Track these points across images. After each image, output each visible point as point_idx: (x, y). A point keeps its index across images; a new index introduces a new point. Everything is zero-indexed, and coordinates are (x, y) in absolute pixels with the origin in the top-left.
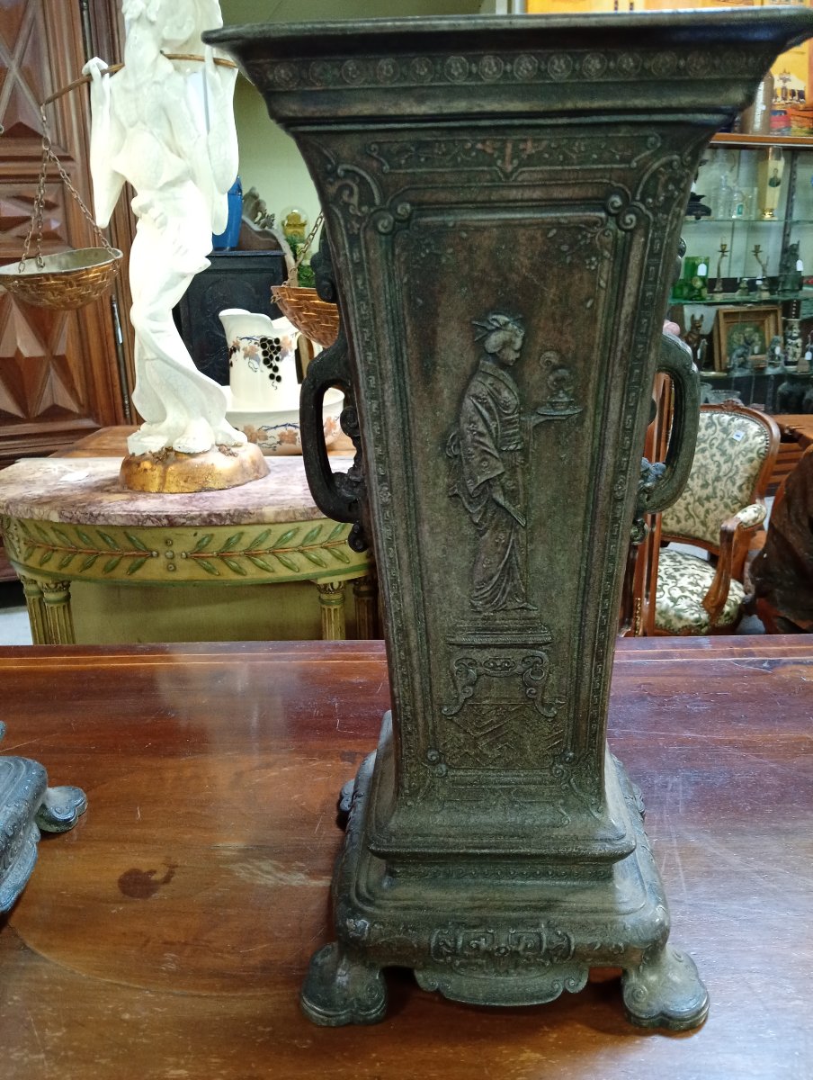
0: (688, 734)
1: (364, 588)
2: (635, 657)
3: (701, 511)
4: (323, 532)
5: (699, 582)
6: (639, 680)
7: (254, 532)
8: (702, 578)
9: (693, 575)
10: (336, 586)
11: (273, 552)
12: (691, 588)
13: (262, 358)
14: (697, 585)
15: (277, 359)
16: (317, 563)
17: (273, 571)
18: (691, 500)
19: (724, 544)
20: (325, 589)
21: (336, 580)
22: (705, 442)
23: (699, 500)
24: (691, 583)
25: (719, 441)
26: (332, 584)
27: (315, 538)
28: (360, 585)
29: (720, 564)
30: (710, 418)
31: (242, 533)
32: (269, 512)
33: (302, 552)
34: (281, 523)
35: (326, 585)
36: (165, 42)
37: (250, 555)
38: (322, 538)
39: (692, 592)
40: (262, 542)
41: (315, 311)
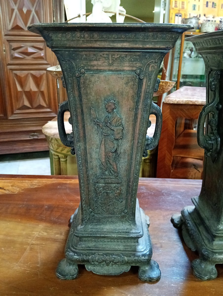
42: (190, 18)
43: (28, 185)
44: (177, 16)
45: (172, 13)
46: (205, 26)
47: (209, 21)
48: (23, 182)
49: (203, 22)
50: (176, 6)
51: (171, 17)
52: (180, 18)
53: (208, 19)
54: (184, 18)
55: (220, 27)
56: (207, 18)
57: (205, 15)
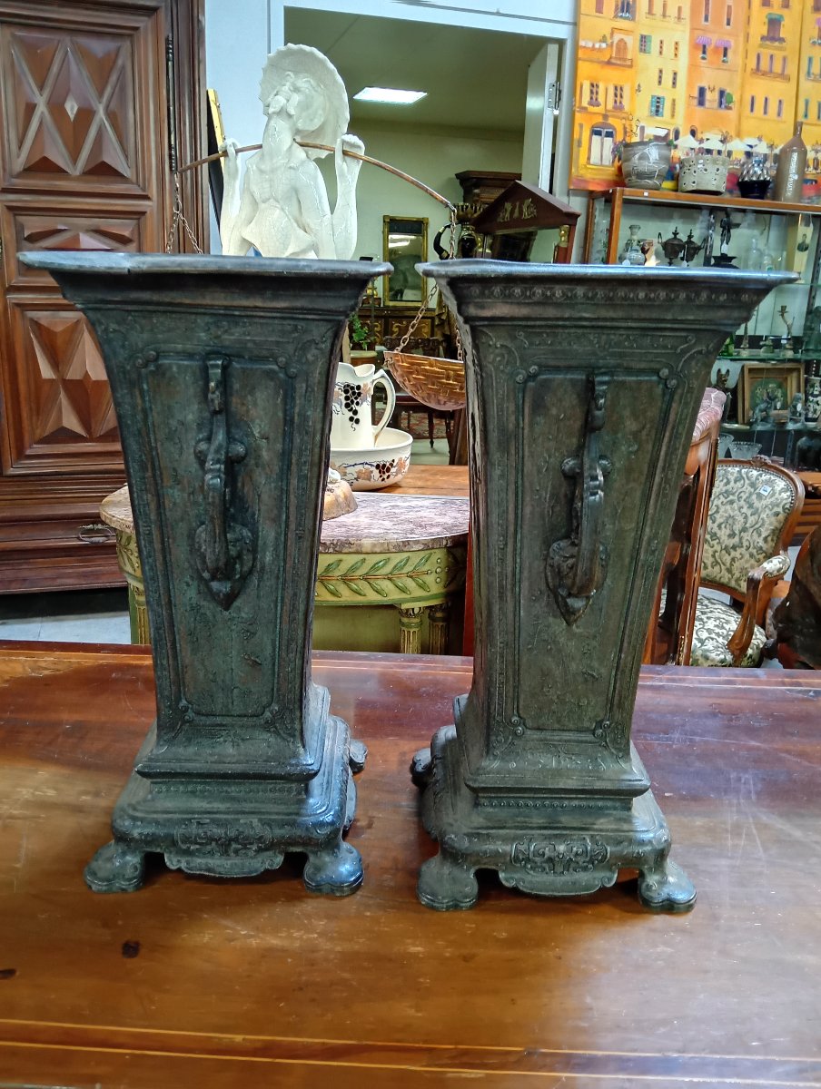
0: (753, 743)
1: (439, 615)
2: (705, 682)
3: (727, 559)
4: (409, 563)
5: (725, 625)
6: (711, 701)
7: (350, 560)
8: (728, 622)
9: (719, 618)
10: (416, 611)
11: (365, 578)
12: (717, 630)
13: (344, 402)
14: (723, 628)
15: (358, 404)
16: (403, 590)
17: (365, 595)
18: (718, 548)
19: (751, 591)
20: (407, 613)
21: (417, 606)
22: (733, 494)
23: (726, 549)
24: (716, 626)
25: (747, 495)
26: (413, 609)
27: (402, 568)
28: (436, 611)
29: (745, 610)
30: (739, 472)
31: (341, 561)
32: (367, 543)
33: (390, 579)
34: (376, 553)
35: (407, 610)
36: (298, 132)
37: (346, 579)
38: (408, 568)
39: (718, 635)
40: (357, 569)
41: (423, 375)
42: (642, 143)
43: (24, 667)
44: (598, 133)
45: (581, 126)
46: (693, 169)
47: (709, 151)
48: (11, 661)
49: (687, 154)
50: (594, 102)
51: (576, 136)
52: (609, 142)
53: (706, 145)
54: (621, 143)
55: (745, 172)
56: (701, 141)
57: (693, 133)
